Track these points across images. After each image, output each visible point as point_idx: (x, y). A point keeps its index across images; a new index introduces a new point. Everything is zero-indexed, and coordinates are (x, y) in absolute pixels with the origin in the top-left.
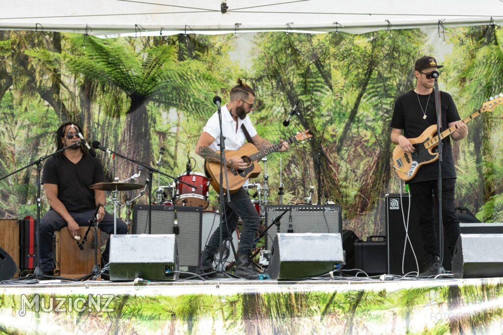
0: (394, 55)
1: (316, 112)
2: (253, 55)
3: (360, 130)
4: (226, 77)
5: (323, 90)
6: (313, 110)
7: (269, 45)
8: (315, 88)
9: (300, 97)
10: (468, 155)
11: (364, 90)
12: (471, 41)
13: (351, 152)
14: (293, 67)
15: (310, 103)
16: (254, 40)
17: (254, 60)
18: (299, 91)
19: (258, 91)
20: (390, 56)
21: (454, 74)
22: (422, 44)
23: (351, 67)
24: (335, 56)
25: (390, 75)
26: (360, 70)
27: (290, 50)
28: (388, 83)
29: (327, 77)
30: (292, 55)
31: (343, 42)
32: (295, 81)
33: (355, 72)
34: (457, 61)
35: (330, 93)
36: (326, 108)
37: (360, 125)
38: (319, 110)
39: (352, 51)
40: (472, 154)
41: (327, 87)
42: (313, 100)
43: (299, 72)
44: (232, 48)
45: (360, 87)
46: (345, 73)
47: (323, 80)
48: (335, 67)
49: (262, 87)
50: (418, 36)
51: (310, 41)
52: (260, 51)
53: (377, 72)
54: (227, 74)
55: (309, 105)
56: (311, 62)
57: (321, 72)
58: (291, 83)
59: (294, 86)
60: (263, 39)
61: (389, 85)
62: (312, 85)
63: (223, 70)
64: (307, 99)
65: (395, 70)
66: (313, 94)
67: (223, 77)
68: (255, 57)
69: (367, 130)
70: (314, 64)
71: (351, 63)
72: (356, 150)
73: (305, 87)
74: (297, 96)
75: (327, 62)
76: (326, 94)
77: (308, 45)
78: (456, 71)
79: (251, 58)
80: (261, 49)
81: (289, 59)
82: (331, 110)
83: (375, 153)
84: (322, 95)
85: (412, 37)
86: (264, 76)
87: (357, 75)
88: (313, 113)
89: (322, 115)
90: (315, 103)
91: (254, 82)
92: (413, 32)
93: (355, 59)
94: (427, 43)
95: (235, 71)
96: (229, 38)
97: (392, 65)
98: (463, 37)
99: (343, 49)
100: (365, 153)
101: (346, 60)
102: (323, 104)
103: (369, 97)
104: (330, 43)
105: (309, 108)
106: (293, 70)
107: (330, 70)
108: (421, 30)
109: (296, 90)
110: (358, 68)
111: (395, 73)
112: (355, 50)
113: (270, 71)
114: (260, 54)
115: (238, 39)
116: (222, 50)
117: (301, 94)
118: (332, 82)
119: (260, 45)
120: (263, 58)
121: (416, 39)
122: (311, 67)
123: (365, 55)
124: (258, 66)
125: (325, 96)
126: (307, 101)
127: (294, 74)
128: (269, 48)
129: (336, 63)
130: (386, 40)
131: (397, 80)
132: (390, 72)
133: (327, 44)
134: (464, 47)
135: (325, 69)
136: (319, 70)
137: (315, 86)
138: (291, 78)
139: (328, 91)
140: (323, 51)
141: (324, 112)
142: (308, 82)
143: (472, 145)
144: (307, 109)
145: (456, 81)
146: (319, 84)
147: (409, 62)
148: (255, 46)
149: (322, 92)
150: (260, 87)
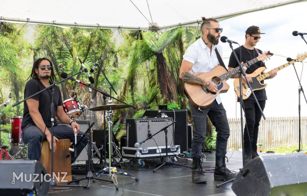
0: (99, 41)
1: (65, 69)
2: (35, 36)
3: (84, 78)
4: (21, 47)
5: (69, 57)
7: (43, 32)
8: (65, 56)
10: (128, 91)
11: (86, 58)
12: (131, 37)
13: (80, 90)
14: (54, 44)
16: (36, 28)
17: (35, 39)
18: (57, 57)
19: (37, 56)
20: (98, 42)
22: (111, 37)
25: (98, 51)
26: (85, 48)
27: (53, 35)
28: (97, 55)
30: (54, 38)
32: (55, 52)
33: (83, 49)
34: (125, 46)
35: (71, 59)
36: (70, 67)
37: (84, 76)
38: (66, 67)
39: (82, 38)
40: (130, 91)
41: (71, 56)
42: (64, 63)
43: (57, 47)
45: (84, 56)
46: (78, 49)
50: (110, 33)
51: (62, 31)
52: (39, 35)
53: (92, 50)
54: (22, 45)
56: (63, 43)
58: (53, 53)
59: (55, 54)
60: (40, 28)
61: (97, 56)
62: (64, 54)
63: (20, 44)
64: (61, 61)
65: (100, 49)
66: (64, 59)
67: (20, 47)
68: (36, 38)
69: (87, 78)
70: (64, 44)
71: (81, 44)
72: (82, 88)
73: (60, 55)
74: (56, 60)
76: (70, 59)
78: (125, 51)
80: (39, 33)
81: (53, 40)
82: (72, 68)
84: (69, 60)
85: (107, 33)
87: (83, 51)
89: (68, 70)
90: (65, 64)
91: (35, 51)
93: (83, 42)
94: (113, 37)
95: (26, 44)
96: (23, 26)
97: (99, 47)
99: (77, 36)
101: (79, 42)
102: (68, 65)
103: (88, 62)
104: (72, 33)
106: (54, 46)
107: (72, 47)
108: (111, 30)
109: (56, 56)
110: (84, 47)
111: (100, 50)
112: (84, 38)
113: (44, 46)
114: (39, 36)
115: (28, 27)
116: (20, 33)
117: (58, 59)
119: (39, 32)
120: (40, 39)
121: (109, 34)
123: (88, 41)
124: (37, 42)
125: (70, 61)
126: (61, 62)
127: (55, 48)
128: (43, 34)
130: (97, 34)
131: (100, 54)
132: (98, 50)
133: (71, 33)
134: (128, 40)
135: (70, 46)
136: (67, 47)
137: (65, 55)
138: (54, 50)
139: (71, 58)
140: (68, 37)
141: (69, 69)
142: (62, 53)
143: (130, 86)
144: (60, 67)
146: (67, 54)
147: (105, 45)
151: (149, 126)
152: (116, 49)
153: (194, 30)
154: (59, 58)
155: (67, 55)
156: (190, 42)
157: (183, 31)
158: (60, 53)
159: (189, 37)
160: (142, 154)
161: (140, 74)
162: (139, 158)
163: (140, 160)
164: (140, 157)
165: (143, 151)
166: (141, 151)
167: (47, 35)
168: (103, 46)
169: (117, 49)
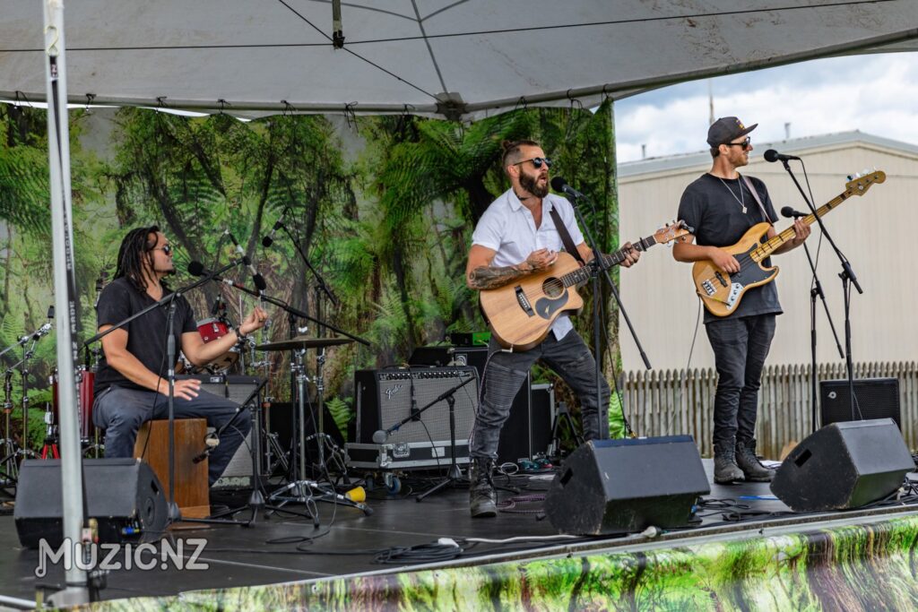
2: (116, 141)
6: (201, 223)
7: (135, 127)
8: (199, 193)
9: (178, 207)
12: (385, 135)
14: (165, 163)
15: (194, 214)
17: (118, 148)
18: (175, 197)
21: (370, 178)
22: (328, 136)
23: (248, 161)
24: (224, 148)
25: (295, 177)
26: (260, 167)
28: (294, 186)
29: (215, 176)
31: (233, 127)
34: (372, 161)
39: (248, 139)
41: (217, 191)
42: (199, 210)
43: (174, 170)
44: (84, 130)
47: (210, 183)
48: (226, 164)
49: (132, 189)
50: (323, 125)
53: (277, 172)
54: (78, 168)
55: (193, 218)
57: (207, 171)
58: (163, 186)
59: (168, 190)
60: (129, 117)
61: (295, 190)
62: (194, 188)
64: (190, 208)
65: (300, 170)
66: (198, 202)
68: (120, 144)
70: (197, 159)
71: (248, 156)
73: (185, 192)
74: (173, 205)
75: (215, 155)
76: (216, 201)
77: (185, 131)
78: (373, 174)
79: (114, 145)
80: (126, 132)
81: (160, 150)
83: (289, 285)
84: (211, 202)
85: (316, 125)
86: (133, 173)
88: (199, 227)
90: (202, 213)
91: (120, 180)
92: (315, 119)
93: (252, 150)
94: (335, 135)
95: (91, 164)
96: (78, 115)
97: (295, 163)
98: (376, 128)
99: (233, 137)
100: (276, 284)
101: (240, 151)
105: (194, 221)
107: (219, 167)
109: (172, 196)
110: (256, 163)
111: (301, 173)
112: (251, 138)
113: (141, 167)
114: (126, 140)
115: (92, 117)
117: (180, 202)
118: (224, 184)
119: (125, 127)
122: (193, 162)
123: (263, 146)
124: (124, 157)
125: (216, 204)
126: (189, 211)
127: (167, 173)
128: (137, 132)
129: (226, 157)
131: (305, 183)
132: (294, 172)
134: (378, 143)
135: (213, 166)
136: (204, 167)
138: (164, 179)
139: (219, 196)
142: (189, 185)
144: (190, 223)
145: (374, 187)
146: (206, 188)
147: (315, 159)
148: (117, 127)
149: (210, 199)
150: (128, 188)
151: (412, 388)
152: (346, 169)
153: (561, 119)
154: (182, 201)
155: (203, 191)
156: (555, 152)
157: (530, 119)
158: (184, 185)
159: (550, 137)
160: (395, 460)
161: (417, 241)
162: (386, 470)
163: (390, 476)
164: (389, 467)
165: (397, 452)
166: (390, 453)
167: (146, 135)
168: (309, 161)
169: (350, 167)
